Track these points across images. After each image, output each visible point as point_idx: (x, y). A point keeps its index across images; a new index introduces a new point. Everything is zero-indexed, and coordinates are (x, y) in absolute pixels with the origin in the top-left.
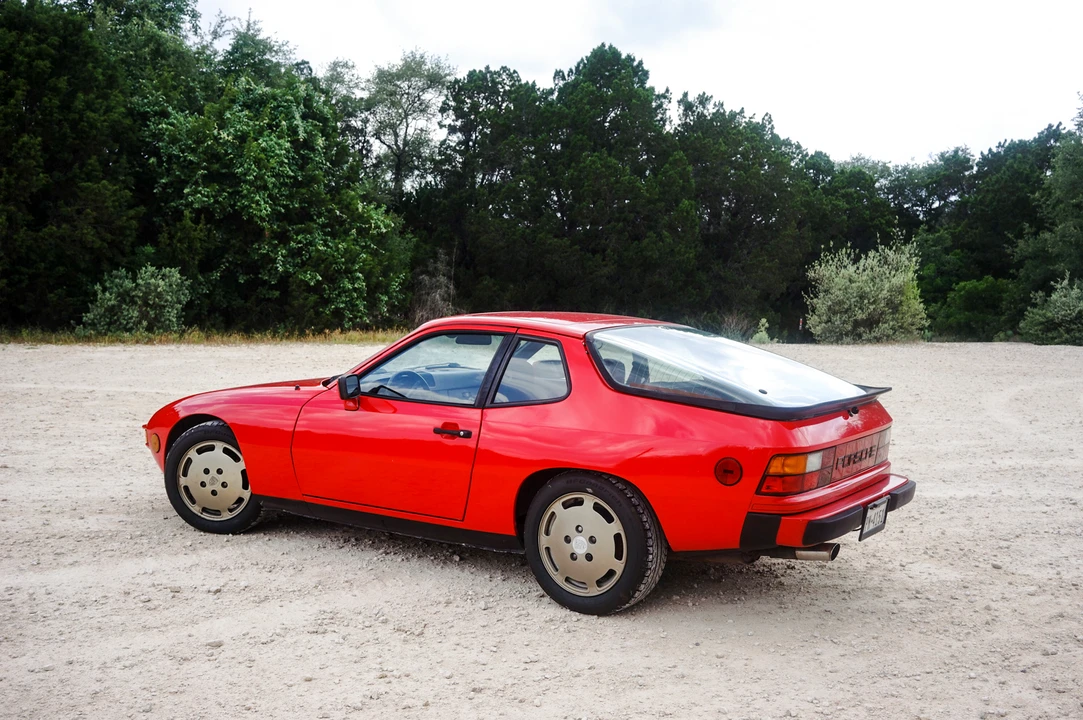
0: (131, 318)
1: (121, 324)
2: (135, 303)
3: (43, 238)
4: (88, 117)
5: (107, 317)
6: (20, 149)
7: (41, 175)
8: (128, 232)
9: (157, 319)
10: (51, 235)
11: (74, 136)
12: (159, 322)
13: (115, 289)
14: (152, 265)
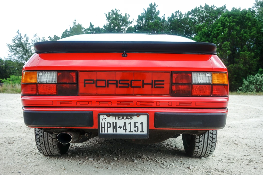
0: (252, 88)
1: (250, 90)
2: (254, 84)
3: (230, 68)
4: (244, 35)
5: (246, 88)
6: (224, 46)
7: (229, 51)
8: (254, 65)
9: (260, 88)
10: (232, 67)
11: (240, 41)
12: (261, 89)
13: (249, 80)
14: (259, 73)
